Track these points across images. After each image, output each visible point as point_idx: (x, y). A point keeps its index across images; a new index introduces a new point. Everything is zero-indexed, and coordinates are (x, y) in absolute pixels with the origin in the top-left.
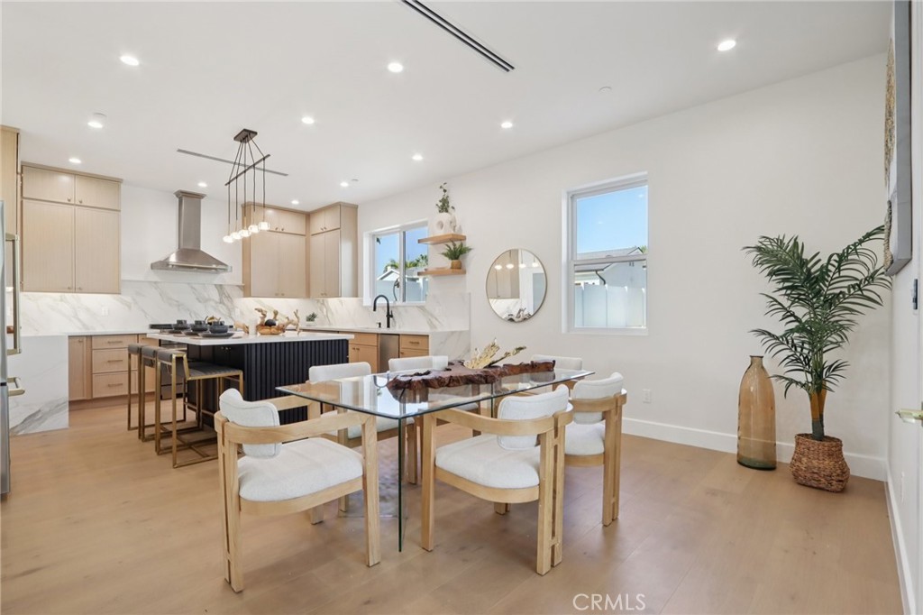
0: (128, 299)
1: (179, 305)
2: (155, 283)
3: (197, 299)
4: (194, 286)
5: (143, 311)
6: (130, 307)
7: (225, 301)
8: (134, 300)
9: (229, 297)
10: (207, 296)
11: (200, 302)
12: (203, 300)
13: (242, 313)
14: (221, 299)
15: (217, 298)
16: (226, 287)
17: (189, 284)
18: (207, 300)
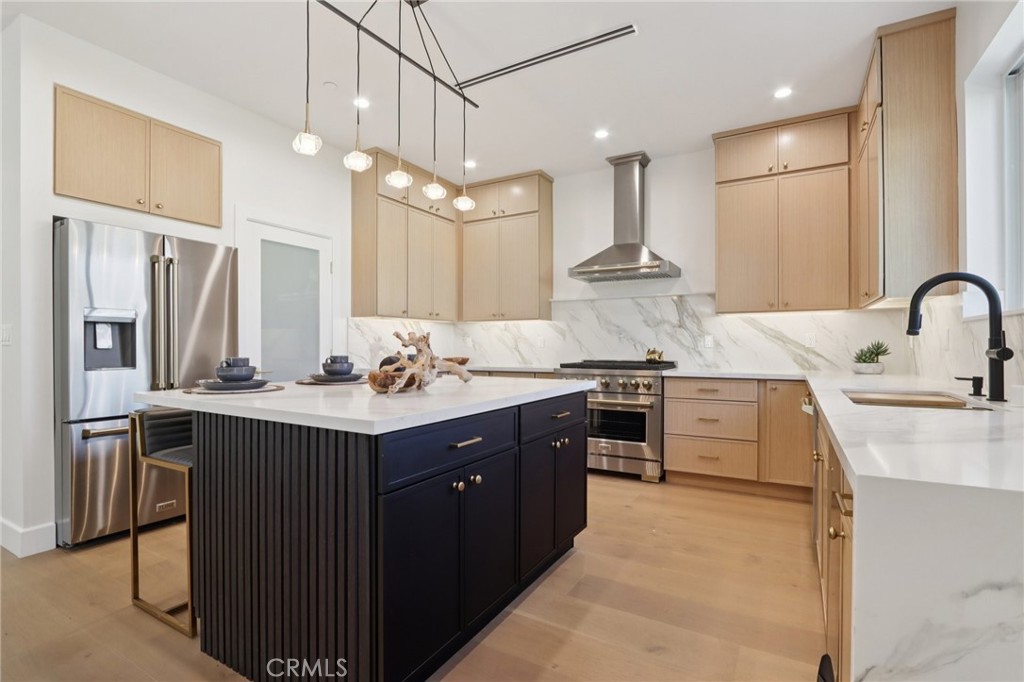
0: (562, 325)
1: (620, 332)
2: (592, 301)
3: (645, 322)
4: (640, 301)
5: (577, 340)
6: (564, 336)
7: (688, 322)
8: (568, 326)
9: (695, 316)
10: (658, 316)
11: (648, 326)
12: (655, 324)
13: (717, 344)
14: (681, 320)
15: (674, 318)
16: (689, 299)
17: (633, 298)
18: (659, 323)
